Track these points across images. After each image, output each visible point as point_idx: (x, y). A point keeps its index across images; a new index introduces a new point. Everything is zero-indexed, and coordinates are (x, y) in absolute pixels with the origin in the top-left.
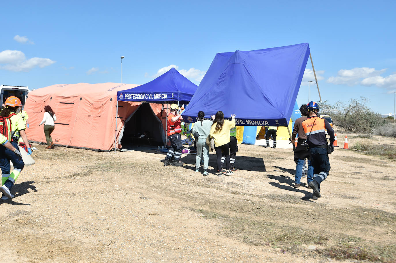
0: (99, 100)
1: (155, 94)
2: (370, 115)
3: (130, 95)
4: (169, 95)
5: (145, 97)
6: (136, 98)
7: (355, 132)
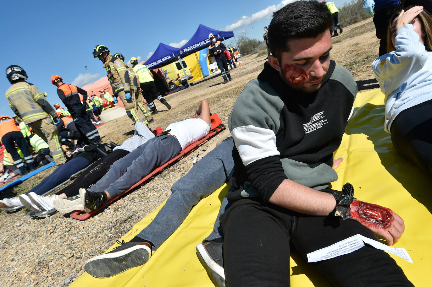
2: (250, 42)
4: (171, 55)
7: (247, 55)
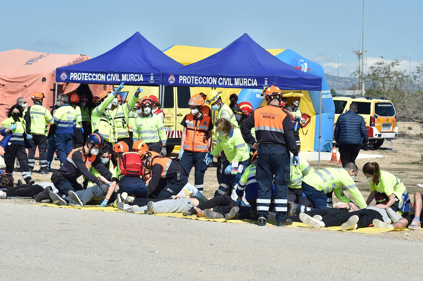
0: (14, 79)
1: (123, 75)
3: (79, 74)
4: (146, 76)
5: (106, 77)
6: (90, 79)
